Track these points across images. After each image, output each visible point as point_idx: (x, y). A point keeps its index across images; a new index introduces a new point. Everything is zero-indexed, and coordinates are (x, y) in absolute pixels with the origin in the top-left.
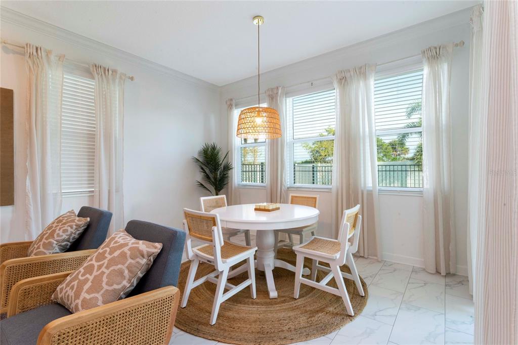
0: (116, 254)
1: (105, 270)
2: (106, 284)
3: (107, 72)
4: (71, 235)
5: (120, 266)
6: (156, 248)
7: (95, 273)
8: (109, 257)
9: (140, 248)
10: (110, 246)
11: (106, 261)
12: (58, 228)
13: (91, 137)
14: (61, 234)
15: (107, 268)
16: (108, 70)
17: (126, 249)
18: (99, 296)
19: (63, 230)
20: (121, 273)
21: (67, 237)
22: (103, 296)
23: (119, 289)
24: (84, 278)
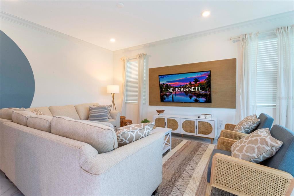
0: (254, 139)
1: (246, 145)
2: (245, 151)
3: (286, 29)
4: (250, 126)
5: (253, 145)
6: (277, 143)
7: (242, 144)
8: (250, 139)
9: (266, 140)
10: (253, 134)
11: (248, 140)
12: (245, 121)
13: (275, 73)
14: (245, 124)
15: (248, 144)
16: (287, 28)
17: (259, 138)
18: (241, 154)
19: (247, 123)
20: (253, 149)
21: (248, 127)
22: (242, 155)
23: (250, 156)
24: (238, 144)
